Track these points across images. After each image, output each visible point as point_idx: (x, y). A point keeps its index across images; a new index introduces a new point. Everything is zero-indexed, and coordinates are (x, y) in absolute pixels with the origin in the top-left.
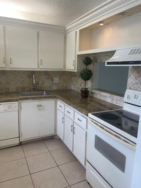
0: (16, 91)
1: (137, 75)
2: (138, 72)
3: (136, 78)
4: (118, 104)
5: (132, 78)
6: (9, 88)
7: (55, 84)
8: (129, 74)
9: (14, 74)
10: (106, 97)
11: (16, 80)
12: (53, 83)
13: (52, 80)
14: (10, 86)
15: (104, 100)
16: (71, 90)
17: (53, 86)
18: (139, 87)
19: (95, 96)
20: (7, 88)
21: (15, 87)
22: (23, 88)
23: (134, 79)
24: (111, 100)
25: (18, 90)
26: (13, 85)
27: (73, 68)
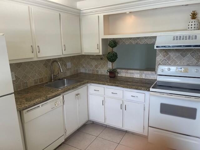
0: (35, 84)
1: (164, 54)
2: (166, 51)
3: (164, 56)
4: (147, 77)
5: (160, 56)
6: (27, 83)
7: (68, 69)
8: (157, 53)
9: (30, 64)
10: (133, 73)
11: (34, 71)
12: (67, 68)
13: (65, 65)
14: (28, 80)
15: (131, 77)
16: (80, 73)
17: (67, 72)
18: (168, 62)
19: (119, 75)
20: (24, 83)
21: (33, 80)
22: (42, 79)
23: (162, 57)
24: (139, 76)
25: (37, 83)
26: (30, 78)
27: (97, 51)
